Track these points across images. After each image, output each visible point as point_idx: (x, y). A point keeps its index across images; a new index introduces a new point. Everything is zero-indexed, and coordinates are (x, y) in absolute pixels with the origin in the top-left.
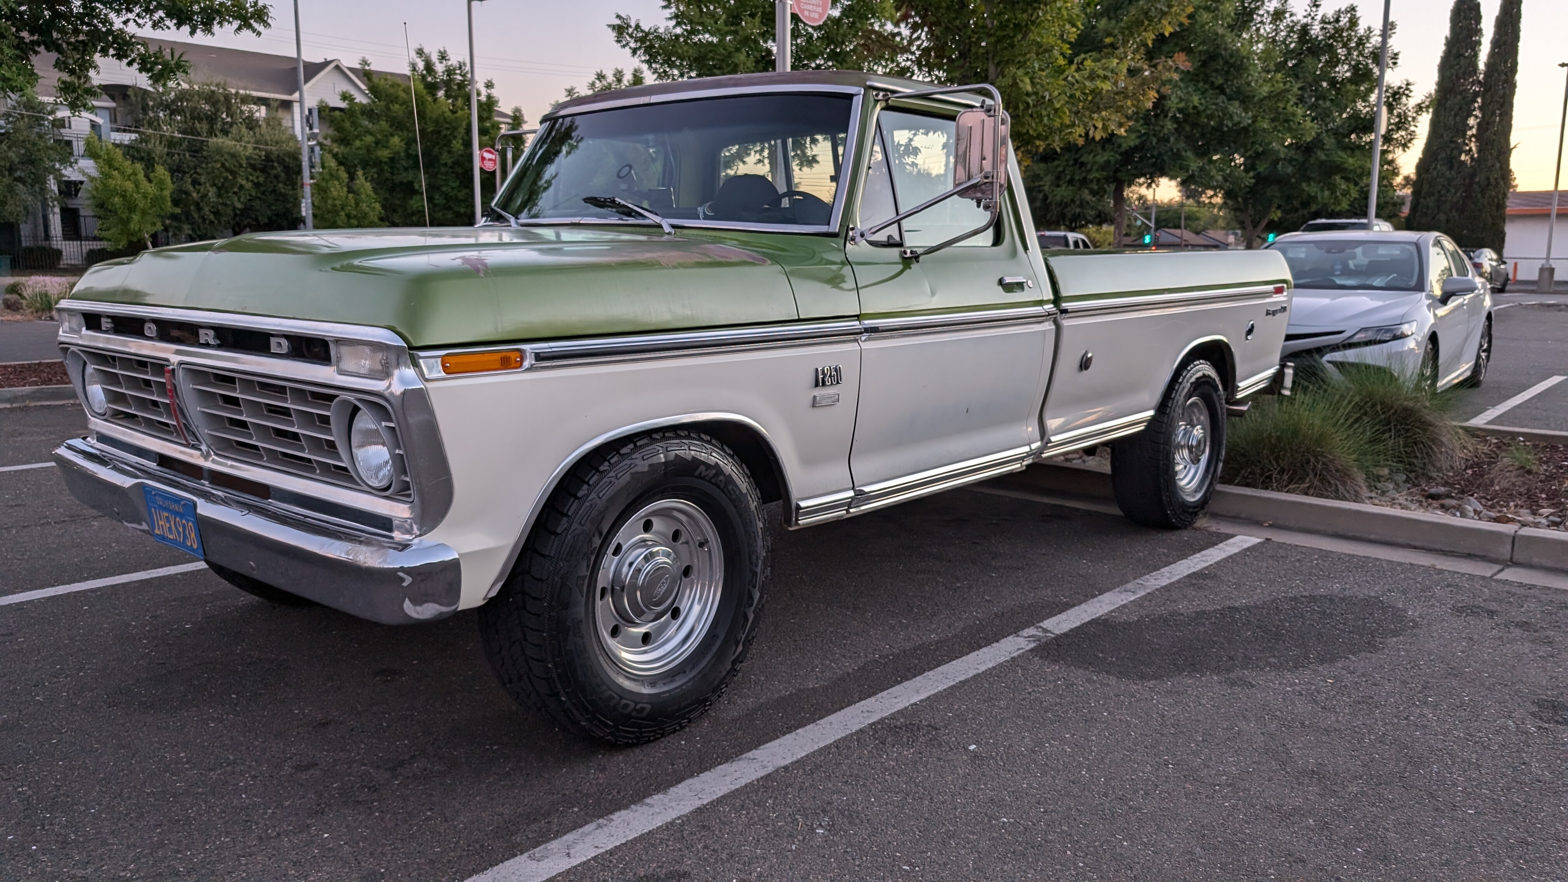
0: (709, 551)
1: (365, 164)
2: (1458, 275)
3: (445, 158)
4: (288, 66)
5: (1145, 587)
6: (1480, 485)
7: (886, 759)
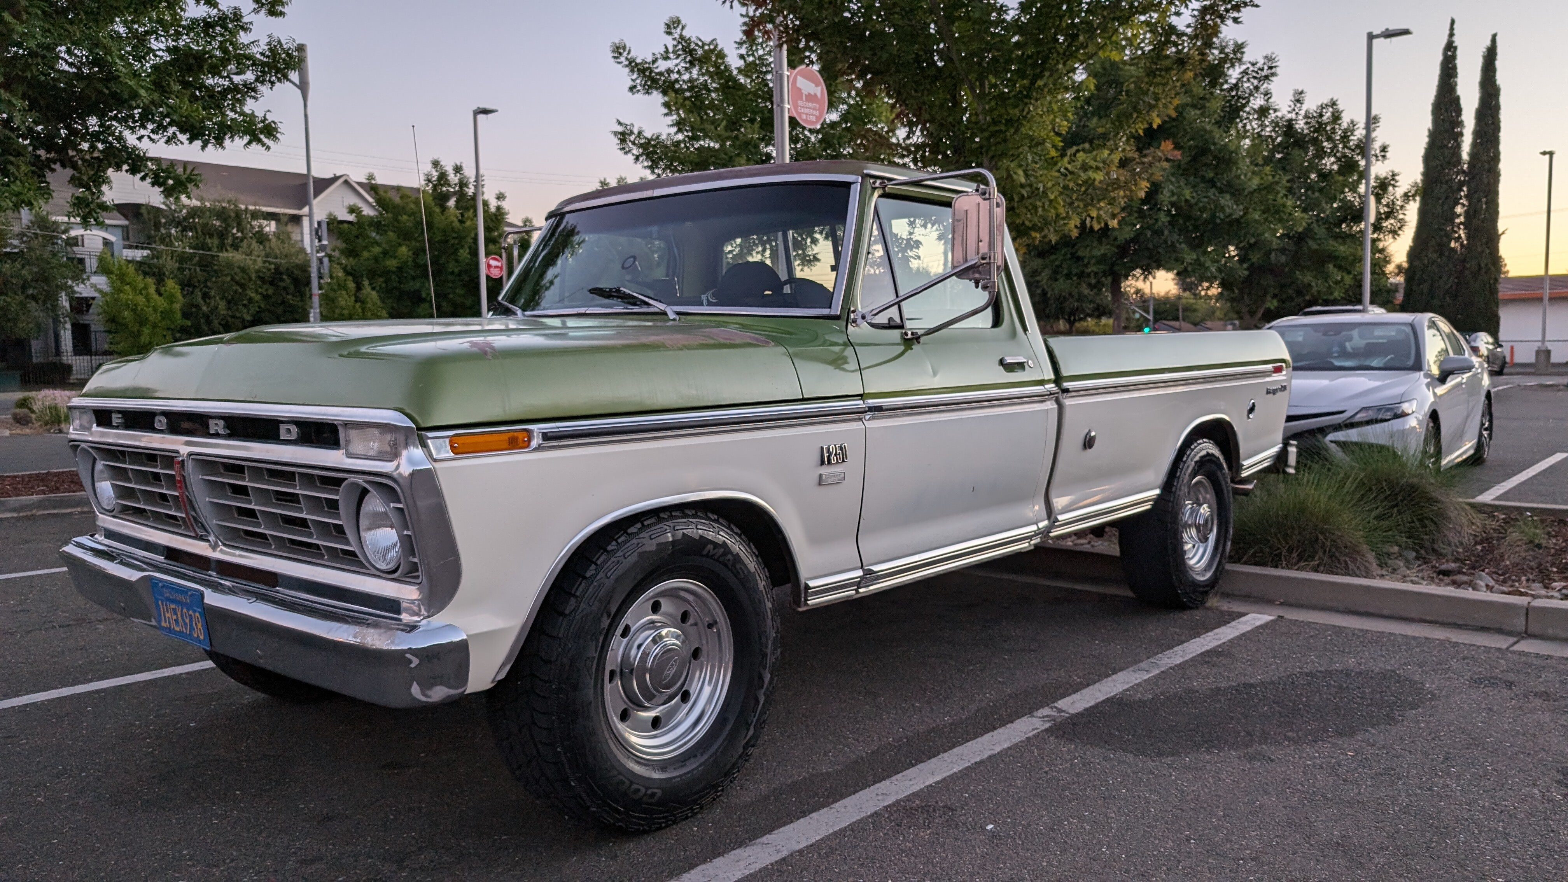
0: (719, 633)
1: (372, 274)
2: (1455, 354)
3: (452, 266)
4: (299, 182)
5: (1158, 666)
6: (1491, 560)
7: (902, 841)
